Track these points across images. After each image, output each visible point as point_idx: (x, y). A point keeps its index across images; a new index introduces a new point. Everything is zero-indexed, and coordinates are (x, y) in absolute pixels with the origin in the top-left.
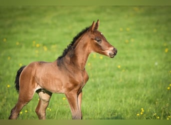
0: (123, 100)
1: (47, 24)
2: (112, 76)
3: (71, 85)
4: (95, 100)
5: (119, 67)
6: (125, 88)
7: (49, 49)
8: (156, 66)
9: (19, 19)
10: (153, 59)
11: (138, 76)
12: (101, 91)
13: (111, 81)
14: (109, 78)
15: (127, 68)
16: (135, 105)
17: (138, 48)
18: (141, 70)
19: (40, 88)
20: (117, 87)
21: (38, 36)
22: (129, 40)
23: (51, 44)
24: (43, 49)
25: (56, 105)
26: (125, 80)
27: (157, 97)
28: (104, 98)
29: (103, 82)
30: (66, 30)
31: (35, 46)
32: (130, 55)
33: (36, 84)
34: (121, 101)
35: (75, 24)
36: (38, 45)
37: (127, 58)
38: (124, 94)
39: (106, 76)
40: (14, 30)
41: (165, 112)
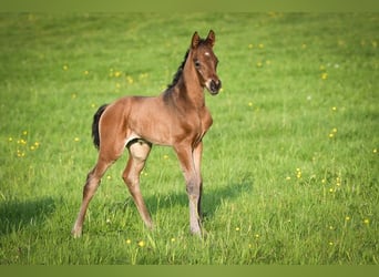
0: (261, 156)
1: (131, 41)
2: (240, 120)
3: (181, 132)
4: (216, 157)
5: (250, 104)
6: (261, 138)
7: (136, 80)
8: (309, 102)
9: (86, 35)
10: (303, 90)
11: (281, 118)
12: (224, 144)
13: (239, 127)
14: (236, 122)
15: (262, 106)
16: (279, 163)
17: (278, 74)
18: (285, 108)
19: (136, 136)
20: (249, 136)
21: (117, 60)
22: (263, 61)
23: (140, 72)
24: (127, 81)
25: (153, 167)
26: (261, 126)
27: (314, 150)
28: (230, 154)
29: (226, 128)
30: (161, 50)
31: (114, 76)
32: (266, 86)
33: (129, 131)
34: (257, 158)
35: (175, 40)
36: (117, 74)
37: (262, 90)
38: (260, 146)
39: (231, 120)
40: (79, 51)
41: (329, 173)
